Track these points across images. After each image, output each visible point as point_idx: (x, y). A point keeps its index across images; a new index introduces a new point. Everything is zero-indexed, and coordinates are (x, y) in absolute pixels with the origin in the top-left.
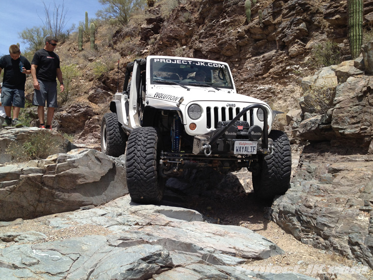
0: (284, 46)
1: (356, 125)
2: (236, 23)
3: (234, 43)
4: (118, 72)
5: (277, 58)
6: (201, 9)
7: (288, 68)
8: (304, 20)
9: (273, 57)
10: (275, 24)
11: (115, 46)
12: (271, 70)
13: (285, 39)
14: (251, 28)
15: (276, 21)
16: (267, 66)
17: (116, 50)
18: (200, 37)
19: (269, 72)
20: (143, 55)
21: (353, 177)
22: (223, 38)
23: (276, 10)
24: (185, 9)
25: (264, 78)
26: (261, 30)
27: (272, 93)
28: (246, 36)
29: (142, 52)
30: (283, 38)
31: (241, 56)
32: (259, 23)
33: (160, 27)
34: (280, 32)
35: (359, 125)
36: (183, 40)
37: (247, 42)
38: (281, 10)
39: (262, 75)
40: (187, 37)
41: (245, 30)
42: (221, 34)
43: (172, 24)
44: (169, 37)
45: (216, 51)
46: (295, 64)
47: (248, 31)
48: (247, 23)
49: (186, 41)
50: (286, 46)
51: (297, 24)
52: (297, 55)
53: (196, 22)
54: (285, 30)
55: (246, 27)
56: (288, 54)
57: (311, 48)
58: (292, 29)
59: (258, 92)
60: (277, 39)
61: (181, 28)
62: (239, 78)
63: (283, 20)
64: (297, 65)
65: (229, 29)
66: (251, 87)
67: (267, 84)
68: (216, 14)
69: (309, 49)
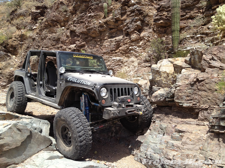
0: (128, 34)
1: (190, 101)
2: (98, 17)
3: (97, 30)
4: (15, 41)
5: (123, 41)
6: (74, 4)
7: (130, 48)
8: (140, 20)
9: (121, 40)
10: (122, 20)
11: (12, 22)
12: (120, 48)
13: (128, 30)
14: (108, 21)
15: (123, 18)
16: (118, 46)
17: (13, 25)
18: (74, 23)
19: (119, 49)
20: (33, 30)
21: (194, 138)
22: (90, 26)
23: (123, 12)
24: (63, 3)
25: (116, 53)
26: (114, 23)
27: (121, 62)
28: (105, 25)
29: (32, 28)
30: (127, 29)
31: (102, 38)
32: (113, 19)
33: (45, 12)
34: (125, 26)
35: (192, 101)
36: (62, 23)
37: (105, 30)
38: (126, 12)
39: (115, 51)
40: (65, 21)
41: (104, 22)
42: (88, 22)
43: (54, 12)
44: (52, 20)
45: (85, 33)
46: (134, 46)
47: (106, 23)
48: (105, 18)
49: (64, 24)
50: (129, 34)
51: (136, 22)
52: (136, 40)
53: (71, 12)
54: (128, 24)
55: (105, 20)
56: (130, 39)
57: (144, 37)
58: (133, 25)
59: (113, 61)
60: (124, 29)
61: (61, 15)
62: (101, 52)
63: (127, 18)
64: (136, 46)
65: (93, 20)
66: (108, 57)
67: (118, 56)
68: (84, 9)
69: (142, 37)
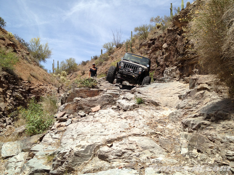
11: (139, 50)
24: (162, 36)
29: (147, 53)
33: (155, 42)
44: (156, 47)
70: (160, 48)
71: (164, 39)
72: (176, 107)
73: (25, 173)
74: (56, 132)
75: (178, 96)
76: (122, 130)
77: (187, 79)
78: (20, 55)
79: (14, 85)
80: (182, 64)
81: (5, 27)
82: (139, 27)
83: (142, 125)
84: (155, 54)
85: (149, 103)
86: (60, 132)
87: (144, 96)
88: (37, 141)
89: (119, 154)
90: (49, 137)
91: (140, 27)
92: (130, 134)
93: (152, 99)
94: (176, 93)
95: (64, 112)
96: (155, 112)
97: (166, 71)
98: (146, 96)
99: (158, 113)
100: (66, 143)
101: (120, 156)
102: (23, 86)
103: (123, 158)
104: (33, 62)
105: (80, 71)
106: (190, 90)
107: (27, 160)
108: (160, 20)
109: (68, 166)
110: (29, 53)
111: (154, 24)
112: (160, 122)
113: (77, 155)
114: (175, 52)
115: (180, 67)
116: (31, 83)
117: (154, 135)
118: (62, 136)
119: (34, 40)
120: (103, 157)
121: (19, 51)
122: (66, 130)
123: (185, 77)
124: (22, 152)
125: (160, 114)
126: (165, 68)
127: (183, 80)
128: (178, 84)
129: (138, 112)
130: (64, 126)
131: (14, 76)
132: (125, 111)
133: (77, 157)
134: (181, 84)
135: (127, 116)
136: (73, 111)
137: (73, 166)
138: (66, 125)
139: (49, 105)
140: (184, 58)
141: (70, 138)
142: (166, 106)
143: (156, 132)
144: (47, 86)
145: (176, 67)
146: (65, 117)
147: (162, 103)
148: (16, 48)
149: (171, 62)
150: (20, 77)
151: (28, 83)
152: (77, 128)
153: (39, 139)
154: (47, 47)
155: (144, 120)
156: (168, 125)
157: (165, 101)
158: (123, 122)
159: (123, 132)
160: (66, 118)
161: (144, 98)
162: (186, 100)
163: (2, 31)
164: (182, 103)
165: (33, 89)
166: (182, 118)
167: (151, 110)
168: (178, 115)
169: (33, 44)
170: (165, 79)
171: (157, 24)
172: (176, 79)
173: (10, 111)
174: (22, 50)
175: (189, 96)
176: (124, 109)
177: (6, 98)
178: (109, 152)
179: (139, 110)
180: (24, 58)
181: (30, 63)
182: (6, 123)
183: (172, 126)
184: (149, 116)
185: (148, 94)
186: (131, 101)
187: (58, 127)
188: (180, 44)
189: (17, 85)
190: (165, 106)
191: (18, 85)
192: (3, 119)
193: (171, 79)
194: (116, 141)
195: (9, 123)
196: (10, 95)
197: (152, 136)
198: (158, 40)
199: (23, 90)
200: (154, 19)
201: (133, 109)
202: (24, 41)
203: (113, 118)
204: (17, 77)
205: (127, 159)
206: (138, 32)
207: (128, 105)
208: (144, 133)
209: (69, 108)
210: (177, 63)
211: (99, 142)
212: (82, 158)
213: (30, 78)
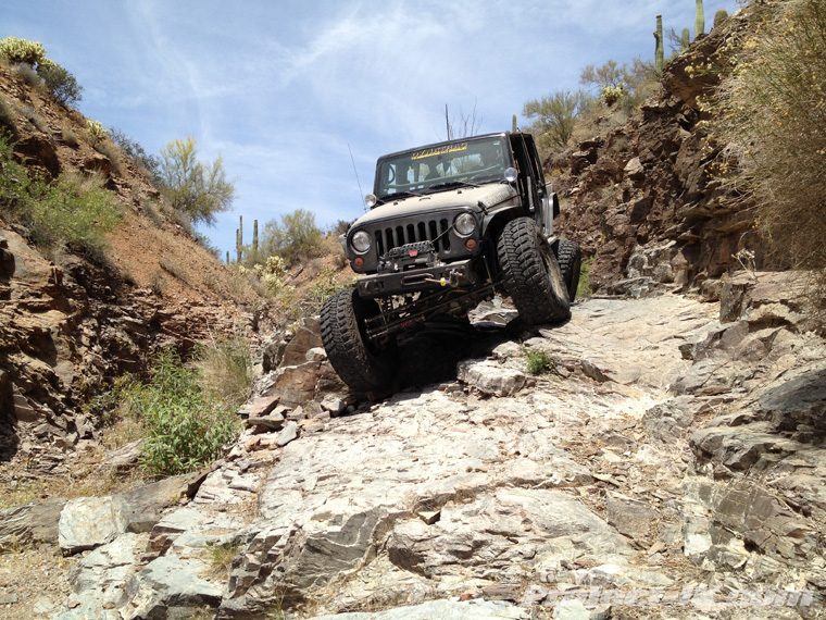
70: (618, 176)
71: (630, 144)
72: (672, 389)
73: (135, 606)
74: (245, 466)
75: (680, 348)
76: (475, 463)
77: (712, 287)
78: (129, 200)
79: (105, 302)
80: (694, 232)
81: (78, 102)
82: (540, 101)
83: (545, 447)
84: (597, 197)
85: (571, 370)
86: (257, 466)
87: (555, 347)
88: (179, 495)
89: (461, 548)
90: (220, 484)
91: (544, 102)
92: (501, 478)
93: (584, 357)
94: (670, 338)
95: (274, 398)
96: (595, 403)
97: (636, 259)
98: (562, 347)
99: (605, 409)
100: (276, 507)
101: (465, 555)
102: (135, 305)
103: (477, 564)
104: (172, 223)
105: (330, 258)
106: (722, 327)
107: (143, 560)
108: (617, 76)
109: (284, 584)
110: (158, 194)
111: (594, 91)
112: (611, 438)
113: (314, 547)
114: (671, 189)
115: (691, 242)
116: (162, 297)
117: (590, 487)
118: (266, 480)
119: (175, 148)
120: (406, 558)
121: (125, 186)
122: (278, 460)
123: (706, 278)
124: (126, 532)
125: (612, 411)
126: (631, 246)
127: (697, 289)
128: (679, 304)
129: (531, 402)
130: (271, 447)
131: (107, 269)
132: (486, 396)
133: (317, 555)
134: (691, 304)
135: (492, 415)
136: (305, 394)
137: (301, 587)
138: (281, 443)
139: (224, 371)
140: (703, 210)
141: (293, 489)
142: (635, 382)
143: (596, 476)
144: (217, 306)
145: (673, 242)
146: (277, 415)
147: (619, 371)
148: (113, 175)
149: (656, 224)
150: (127, 276)
151: (154, 297)
152: (318, 455)
153: (185, 488)
154: (219, 173)
155: (554, 431)
156: (640, 451)
157: (632, 364)
158: (478, 437)
159: (478, 470)
160: (280, 418)
161: (553, 354)
162: (708, 362)
163: (68, 116)
164: (692, 373)
165: (168, 317)
166: (692, 428)
167: (581, 395)
168: (678, 416)
169: (173, 162)
170: (634, 288)
171: (608, 89)
172: (672, 285)
173: (89, 393)
174: (134, 182)
175: (717, 347)
176: (481, 393)
177: (79, 346)
178: (428, 542)
179: (535, 396)
180: (140, 209)
181: (159, 227)
182: (76, 434)
183: (654, 453)
184: (572, 419)
185: (569, 339)
186: (507, 364)
187: (253, 448)
188: (689, 161)
189: (114, 302)
190: (630, 383)
191: (120, 303)
192: (65, 419)
193: (656, 286)
194: (451, 503)
195: (86, 432)
196: (90, 337)
197: (579, 489)
198: (610, 145)
199: (136, 320)
200: (595, 71)
201: (514, 391)
202: (141, 151)
203: (443, 423)
204: (115, 275)
205: (491, 567)
206: (537, 117)
207: (495, 377)
208: (554, 476)
209: (289, 385)
210: (676, 229)
211: (393, 506)
212: (331, 559)
213: (161, 277)
